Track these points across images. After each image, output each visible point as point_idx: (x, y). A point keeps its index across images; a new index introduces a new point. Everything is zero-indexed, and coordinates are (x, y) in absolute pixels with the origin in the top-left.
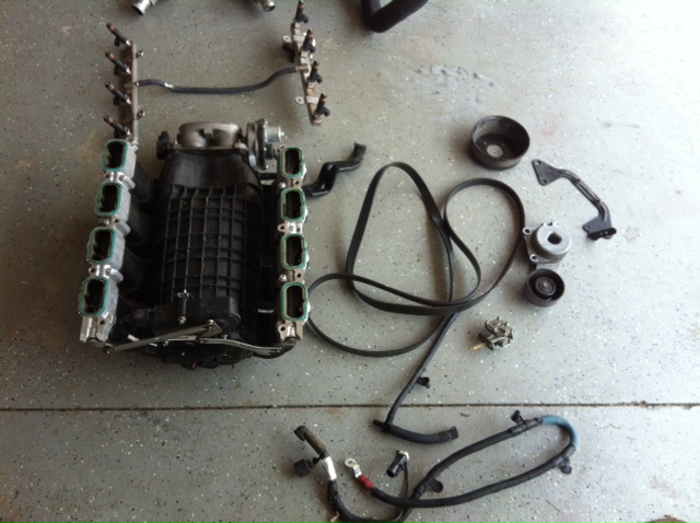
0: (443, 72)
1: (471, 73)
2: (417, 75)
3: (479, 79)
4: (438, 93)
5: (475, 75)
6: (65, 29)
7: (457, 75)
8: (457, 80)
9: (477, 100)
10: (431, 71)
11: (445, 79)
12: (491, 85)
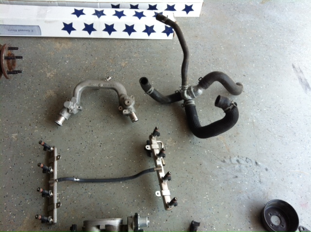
0: (238, 161)
1: (254, 162)
2: (223, 164)
3: (259, 165)
4: (237, 177)
5: (256, 163)
6: (14, 136)
7: (246, 163)
8: (247, 167)
9: (260, 181)
10: (231, 161)
11: (240, 166)
12: (267, 170)
